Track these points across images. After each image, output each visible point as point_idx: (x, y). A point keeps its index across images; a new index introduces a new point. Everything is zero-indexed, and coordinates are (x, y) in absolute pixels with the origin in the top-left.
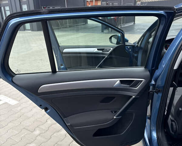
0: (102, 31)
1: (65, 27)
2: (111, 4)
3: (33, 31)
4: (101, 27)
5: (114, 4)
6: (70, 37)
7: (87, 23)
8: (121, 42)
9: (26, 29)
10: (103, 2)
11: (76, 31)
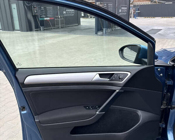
0: (96, 33)
1: (57, 28)
2: (106, 5)
3: (22, 31)
4: (95, 29)
5: (109, 5)
6: (61, 39)
7: (80, 24)
8: (146, 60)
9: (15, 29)
10: (97, 2)
11: (69, 32)
